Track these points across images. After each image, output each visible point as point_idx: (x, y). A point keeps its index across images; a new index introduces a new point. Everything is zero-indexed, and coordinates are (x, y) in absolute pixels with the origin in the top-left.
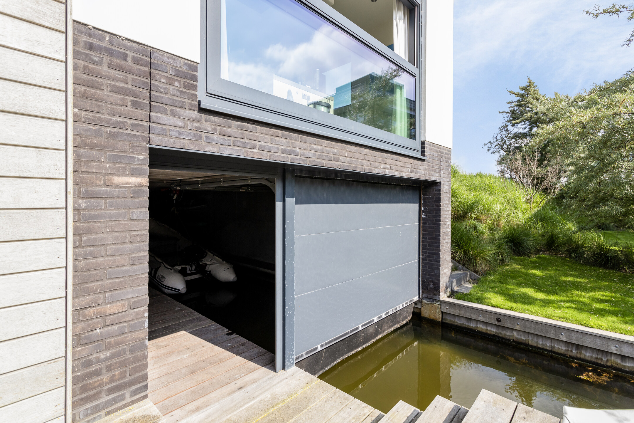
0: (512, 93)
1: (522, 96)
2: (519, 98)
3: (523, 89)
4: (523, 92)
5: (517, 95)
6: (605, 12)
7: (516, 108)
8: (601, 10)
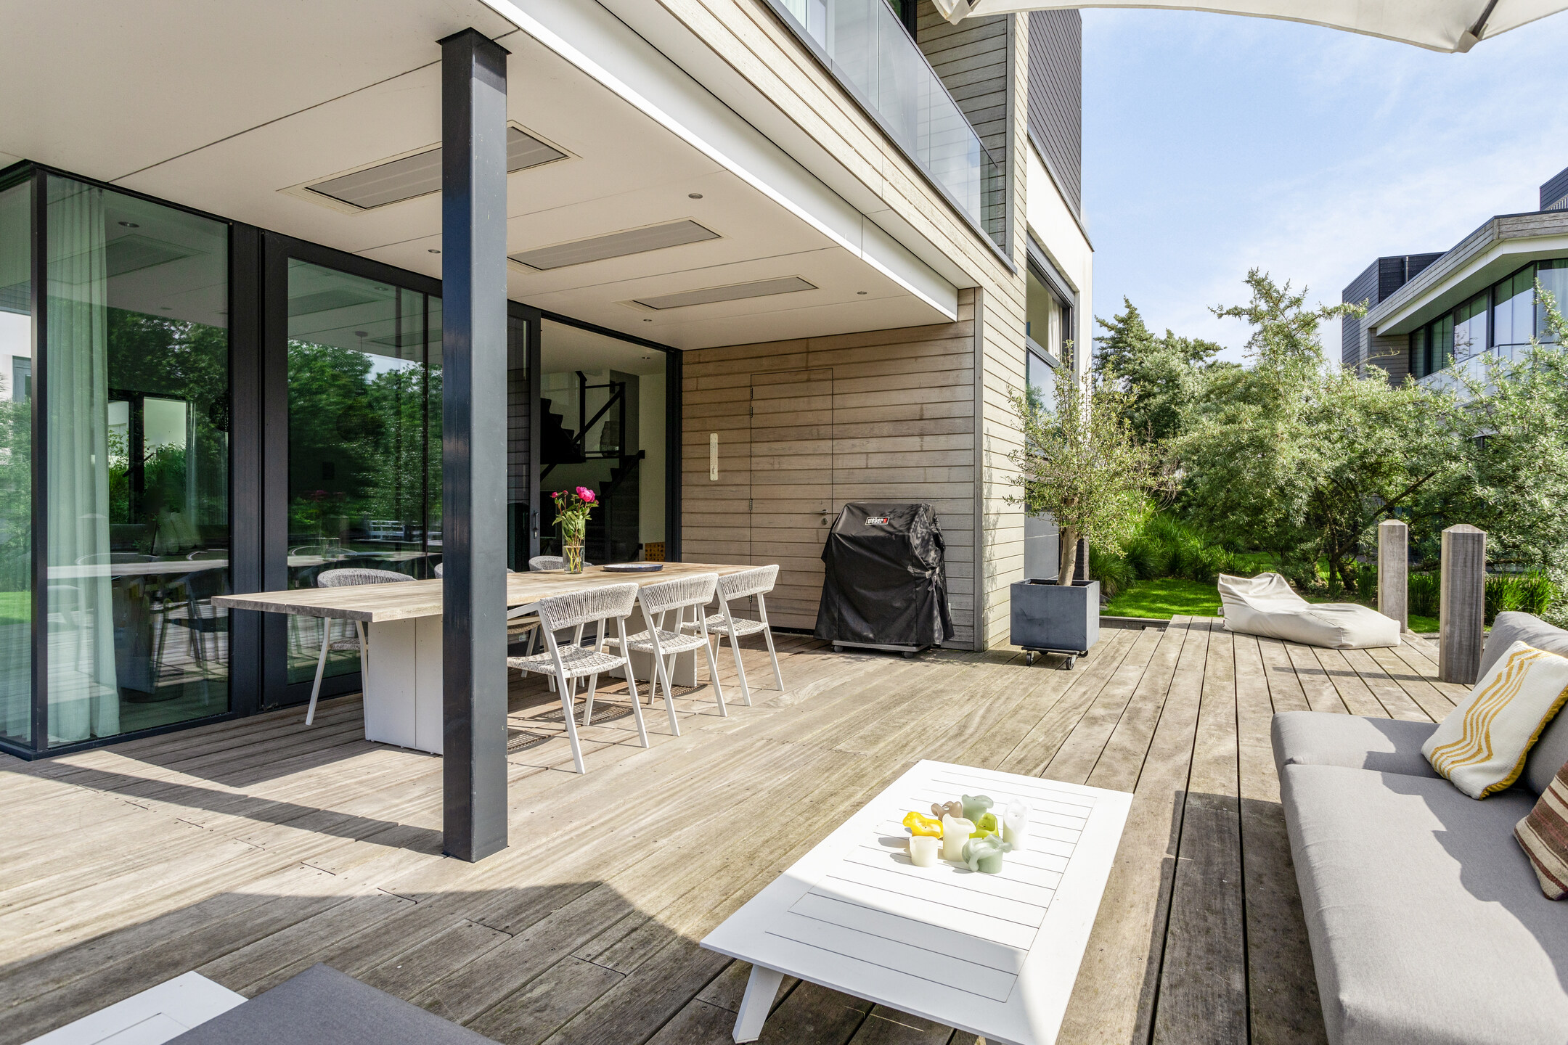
0: (1103, 324)
1: (1120, 331)
2: (1112, 333)
3: (1121, 321)
4: (1121, 325)
5: (1111, 328)
6: (1228, 313)
7: (1110, 351)
8: (1224, 311)
